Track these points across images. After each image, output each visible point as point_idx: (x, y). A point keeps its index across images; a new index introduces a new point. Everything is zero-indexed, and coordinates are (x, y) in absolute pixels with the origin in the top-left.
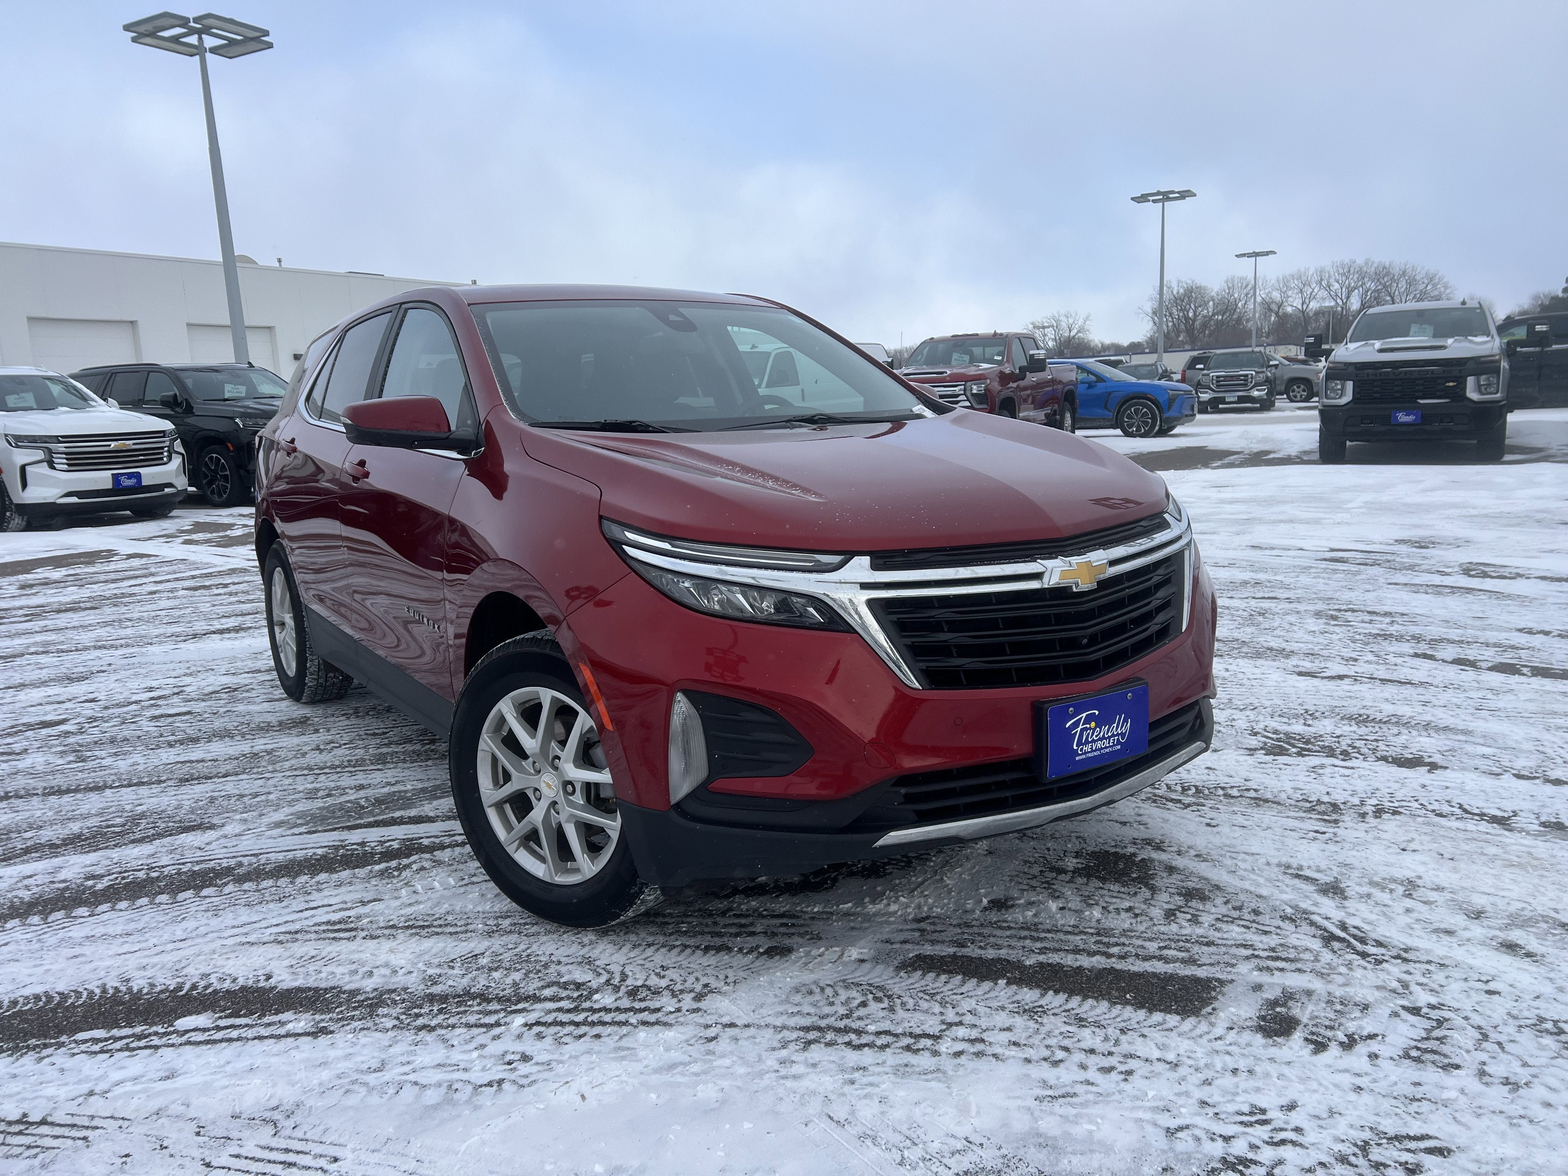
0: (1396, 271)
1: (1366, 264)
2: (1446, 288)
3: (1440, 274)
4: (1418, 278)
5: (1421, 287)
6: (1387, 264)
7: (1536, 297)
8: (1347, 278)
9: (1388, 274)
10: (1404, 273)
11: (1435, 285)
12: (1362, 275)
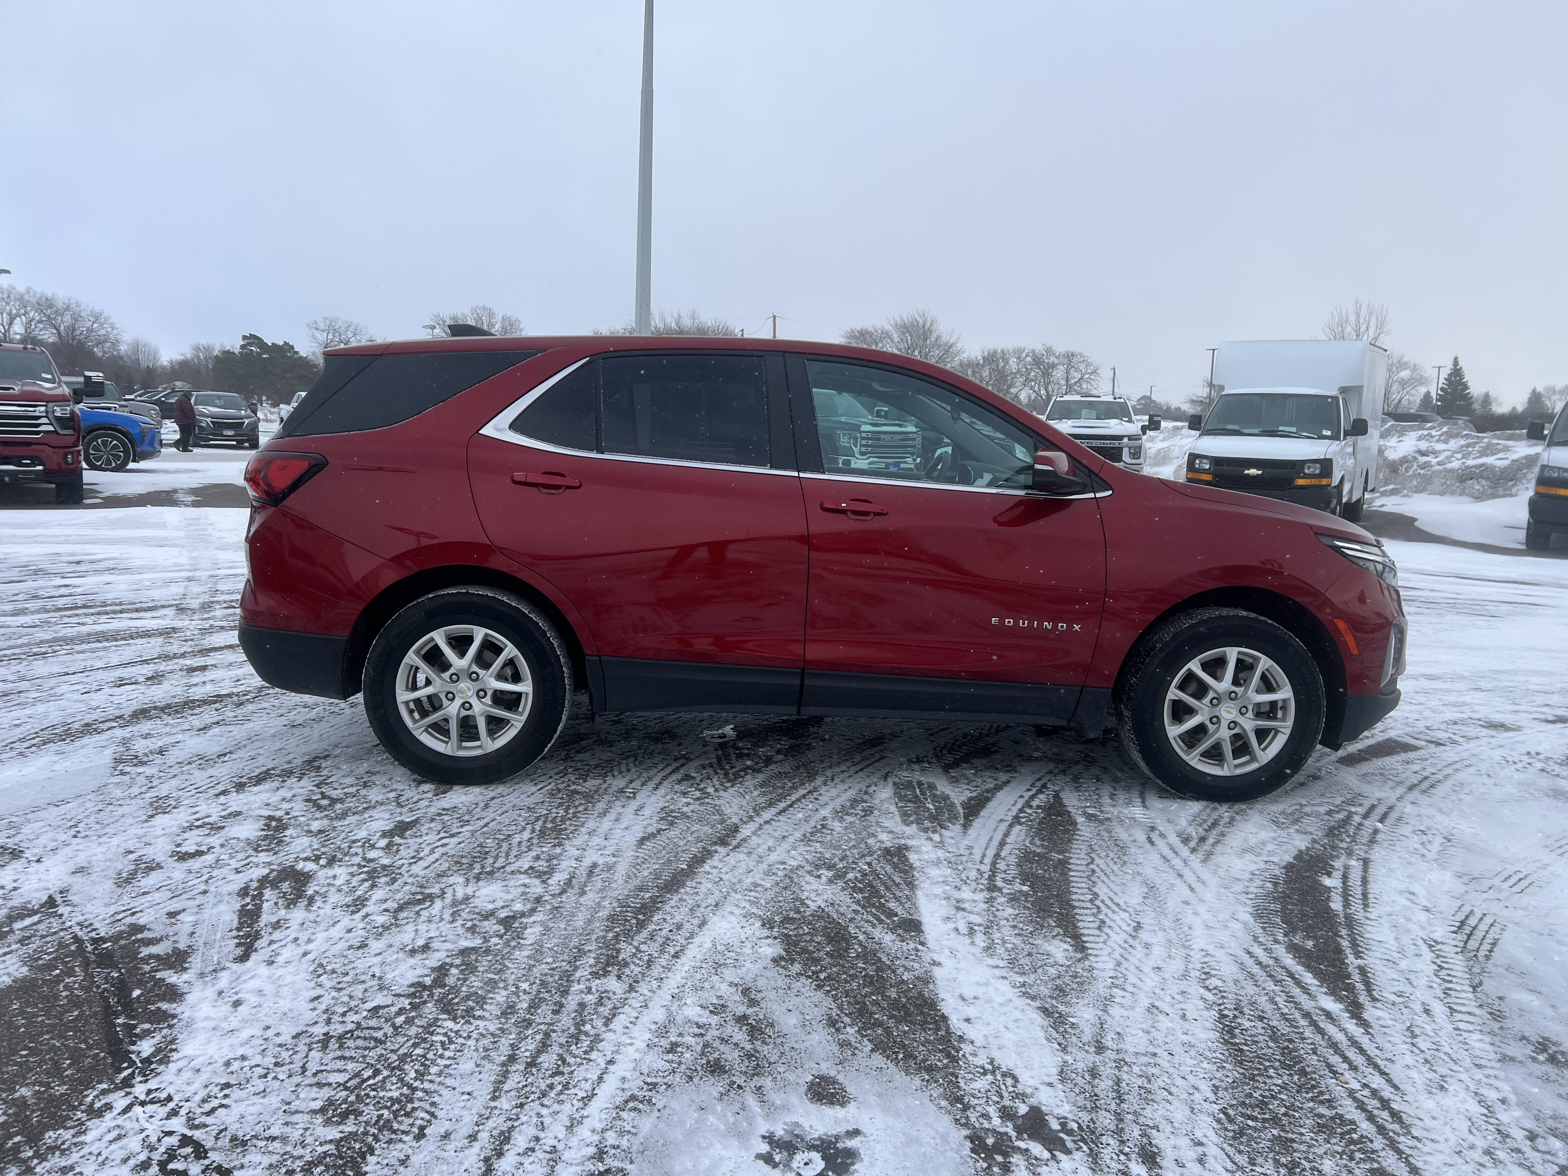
0: (60, 305)
1: (28, 292)
2: (113, 328)
3: (105, 314)
4: (83, 314)
5: (89, 324)
6: (50, 295)
7: (197, 348)
8: (7, 304)
9: (51, 306)
10: (68, 308)
11: (101, 325)
12: (23, 303)
